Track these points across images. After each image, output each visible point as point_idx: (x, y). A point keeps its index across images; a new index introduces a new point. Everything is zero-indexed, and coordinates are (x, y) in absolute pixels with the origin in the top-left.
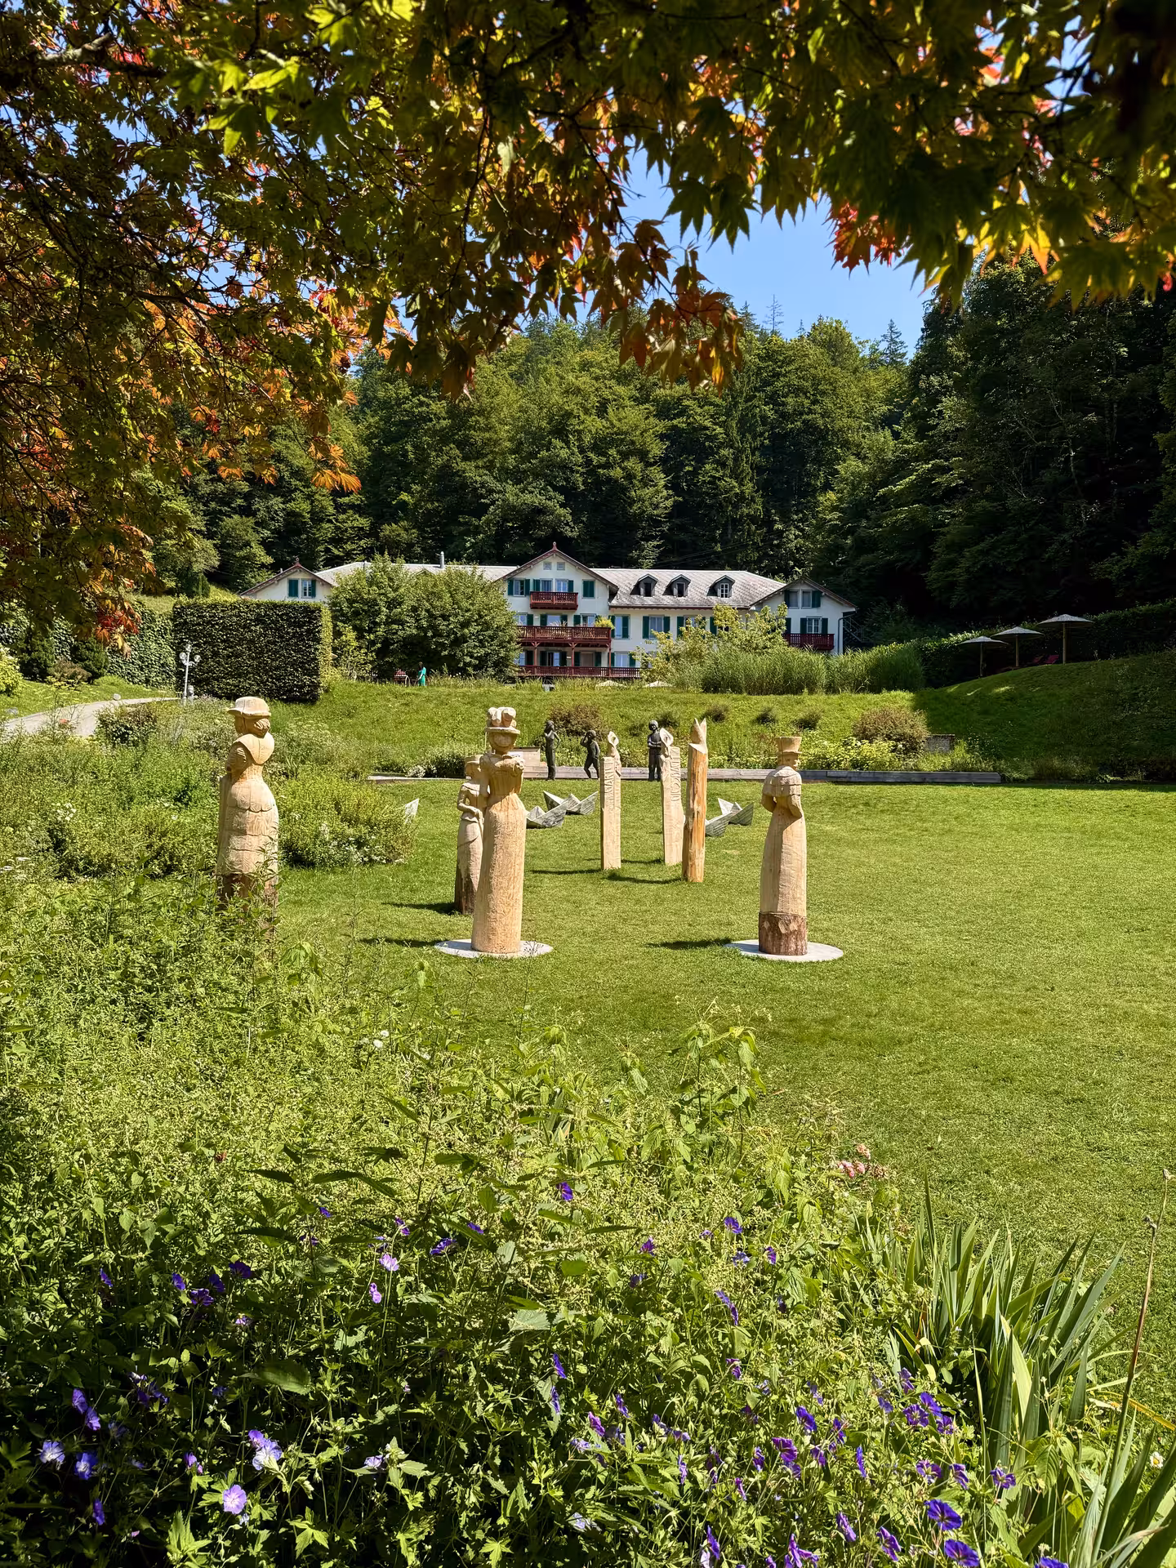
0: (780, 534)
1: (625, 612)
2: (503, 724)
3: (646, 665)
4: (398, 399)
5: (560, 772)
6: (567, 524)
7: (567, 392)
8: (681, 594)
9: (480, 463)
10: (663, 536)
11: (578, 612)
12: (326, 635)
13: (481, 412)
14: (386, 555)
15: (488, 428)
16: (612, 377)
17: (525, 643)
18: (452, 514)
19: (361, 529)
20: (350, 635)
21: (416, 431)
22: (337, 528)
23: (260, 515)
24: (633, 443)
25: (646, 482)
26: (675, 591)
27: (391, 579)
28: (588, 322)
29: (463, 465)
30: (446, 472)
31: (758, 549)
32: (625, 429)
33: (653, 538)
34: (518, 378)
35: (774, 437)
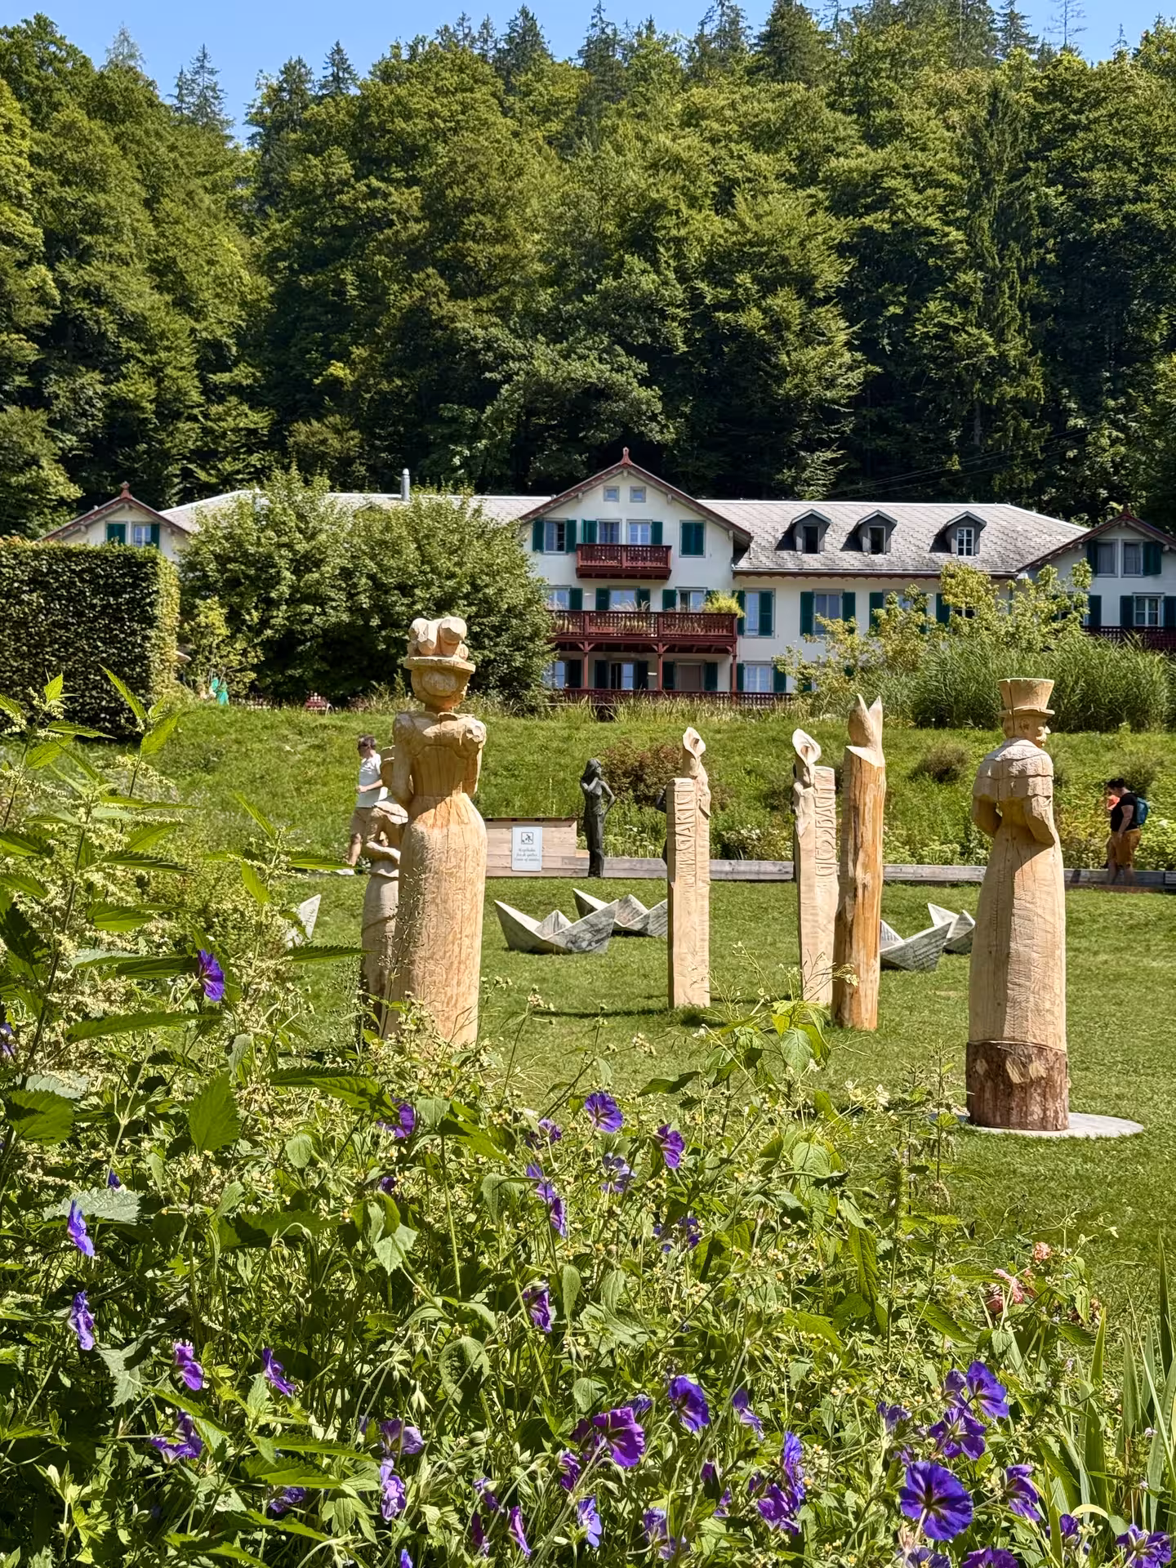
0: (1079, 436)
1: (765, 584)
2: (440, 651)
3: (806, 686)
4: (328, 184)
5: (612, 865)
6: (653, 418)
7: (654, 166)
8: (877, 548)
9: (484, 303)
10: (844, 442)
11: (671, 585)
12: (167, 611)
13: (488, 206)
14: (294, 472)
15: (502, 237)
16: (744, 136)
17: (565, 645)
18: (426, 404)
19: (252, 432)
20: (212, 614)
21: (361, 246)
22: (206, 431)
23: (57, 405)
24: (784, 261)
25: (810, 335)
26: (866, 542)
27: (301, 517)
28: (700, 39)
29: (450, 307)
30: (418, 321)
31: (1032, 463)
32: (768, 234)
33: (825, 445)
34: (564, 145)
35: (1067, 251)
